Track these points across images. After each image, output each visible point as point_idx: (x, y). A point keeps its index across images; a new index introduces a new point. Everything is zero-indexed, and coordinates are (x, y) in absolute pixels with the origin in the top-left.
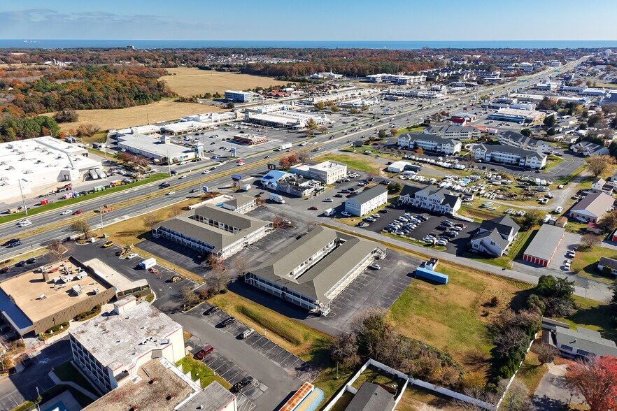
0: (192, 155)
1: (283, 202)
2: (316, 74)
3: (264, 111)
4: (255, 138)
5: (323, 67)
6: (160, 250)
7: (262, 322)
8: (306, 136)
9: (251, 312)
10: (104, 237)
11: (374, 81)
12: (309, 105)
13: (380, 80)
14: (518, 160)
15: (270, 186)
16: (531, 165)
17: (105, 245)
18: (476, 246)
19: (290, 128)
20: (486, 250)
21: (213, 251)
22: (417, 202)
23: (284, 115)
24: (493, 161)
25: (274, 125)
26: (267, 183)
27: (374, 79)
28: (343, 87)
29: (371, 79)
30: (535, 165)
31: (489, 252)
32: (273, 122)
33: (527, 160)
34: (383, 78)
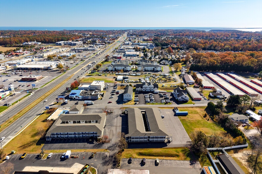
0: (8, 93)
1: (93, 103)
2: (26, 43)
3: (21, 63)
4: (37, 77)
5: (28, 39)
6: (61, 146)
7: (154, 155)
8: (61, 72)
9: (145, 153)
10: (12, 153)
11: (60, 44)
12: (41, 57)
13: (63, 44)
14: (154, 69)
15: (77, 98)
16: (158, 70)
17: (22, 157)
18: (180, 99)
19: (47, 69)
20: (183, 100)
21: (98, 135)
22: (144, 89)
23: (36, 64)
24: (145, 71)
25: (39, 69)
26: (75, 97)
27: (60, 43)
28: (48, 48)
29: (59, 44)
30: (159, 70)
31: (185, 100)
32: (34, 68)
33: (157, 68)
34: (64, 43)
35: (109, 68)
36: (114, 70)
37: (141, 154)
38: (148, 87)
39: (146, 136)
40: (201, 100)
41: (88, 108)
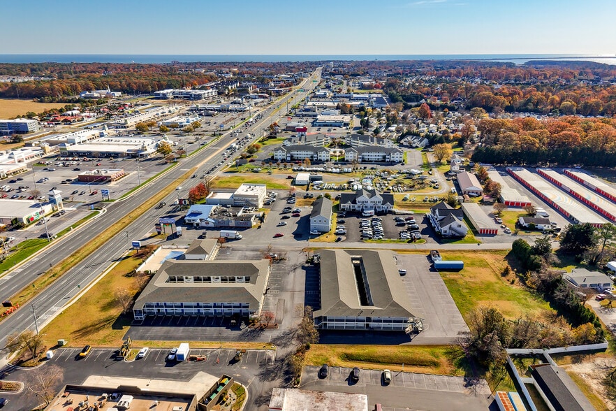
1: (240, 236)
2: (87, 93)
3: (77, 140)
4: (112, 173)
5: (91, 84)
6: (168, 332)
8: (166, 163)
10: (60, 345)
11: (164, 97)
12: (122, 128)
13: (171, 96)
14: (384, 157)
15: (203, 224)
16: (395, 159)
17: (82, 354)
18: (445, 232)
19: (135, 155)
20: (454, 233)
21: (250, 310)
22: (359, 207)
23: (110, 142)
24: (364, 161)
25: (116, 155)
26: (198, 221)
27: (164, 94)
28: (136, 105)
29: (161, 96)
30: (398, 159)
31: (457, 235)
32: (107, 152)
33: (392, 156)
34: (173, 93)
35: (278, 154)
36: (289, 159)
37: (349, 357)
38: (369, 200)
39: (363, 317)
40: (496, 234)
41: (228, 248)
